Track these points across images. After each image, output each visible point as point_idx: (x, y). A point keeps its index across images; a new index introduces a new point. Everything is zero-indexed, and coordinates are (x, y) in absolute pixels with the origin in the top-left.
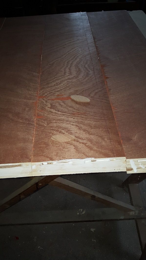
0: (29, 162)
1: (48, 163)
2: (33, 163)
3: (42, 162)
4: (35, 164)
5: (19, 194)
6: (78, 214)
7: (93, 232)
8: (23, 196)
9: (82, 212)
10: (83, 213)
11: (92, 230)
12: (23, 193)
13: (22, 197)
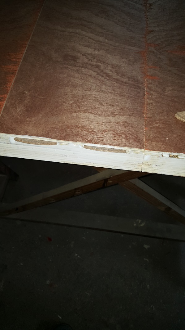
0: (140, 148)
1: (170, 156)
2: (147, 151)
3: (161, 152)
4: (150, 152)
5: (76, 189)
6: (135, 225)
7: (147, 249)
8: (79, 192)
9: (141, 223)
10: (142, 225)
11: (146, 247)
12: (81, 188)
13: (77, 193)
